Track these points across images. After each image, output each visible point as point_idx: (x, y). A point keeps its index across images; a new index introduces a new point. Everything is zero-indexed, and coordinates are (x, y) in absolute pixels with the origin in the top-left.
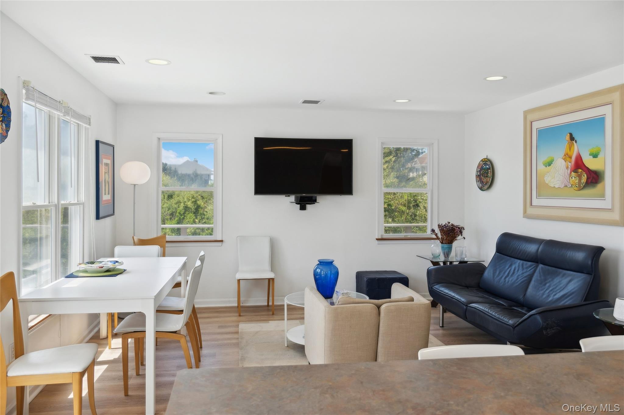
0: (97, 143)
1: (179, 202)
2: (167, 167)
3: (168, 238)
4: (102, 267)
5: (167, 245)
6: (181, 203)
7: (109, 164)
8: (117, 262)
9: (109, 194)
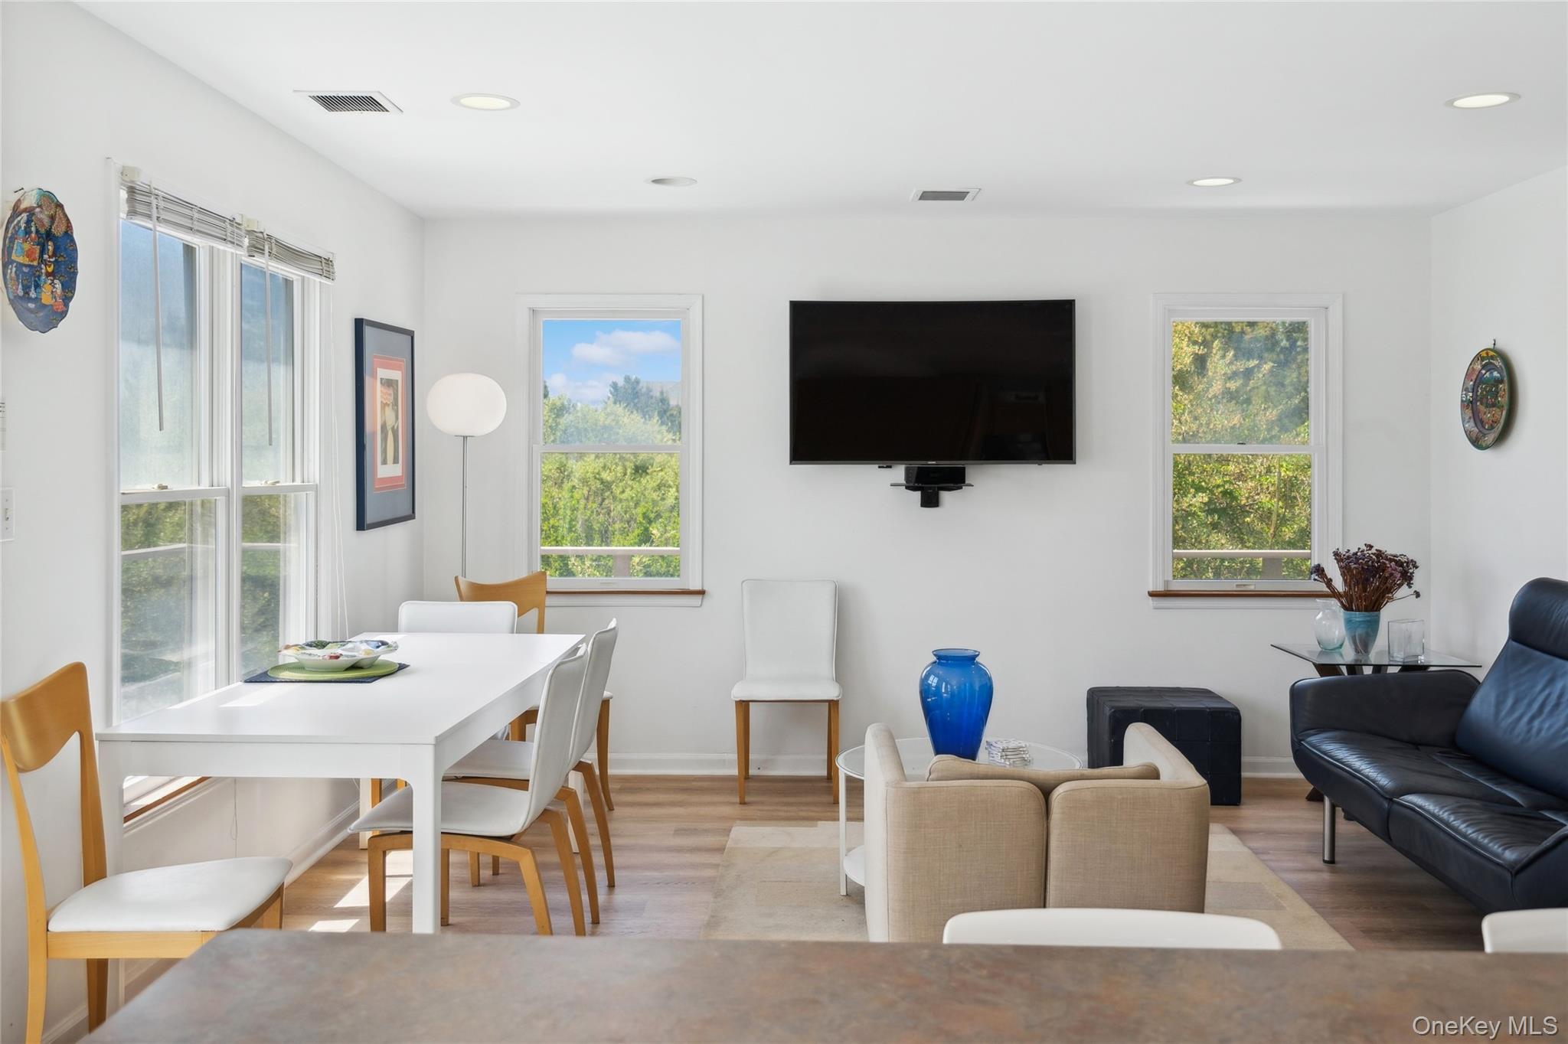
0: (359, 324)
1: (661, 486)
2: (640, 390)
3: (554, 581)
4: (337, 657)
5: (550, 601)
6: (670, 486)
7: (397, 381)
8: (384, 643)
9: (398, 463)
